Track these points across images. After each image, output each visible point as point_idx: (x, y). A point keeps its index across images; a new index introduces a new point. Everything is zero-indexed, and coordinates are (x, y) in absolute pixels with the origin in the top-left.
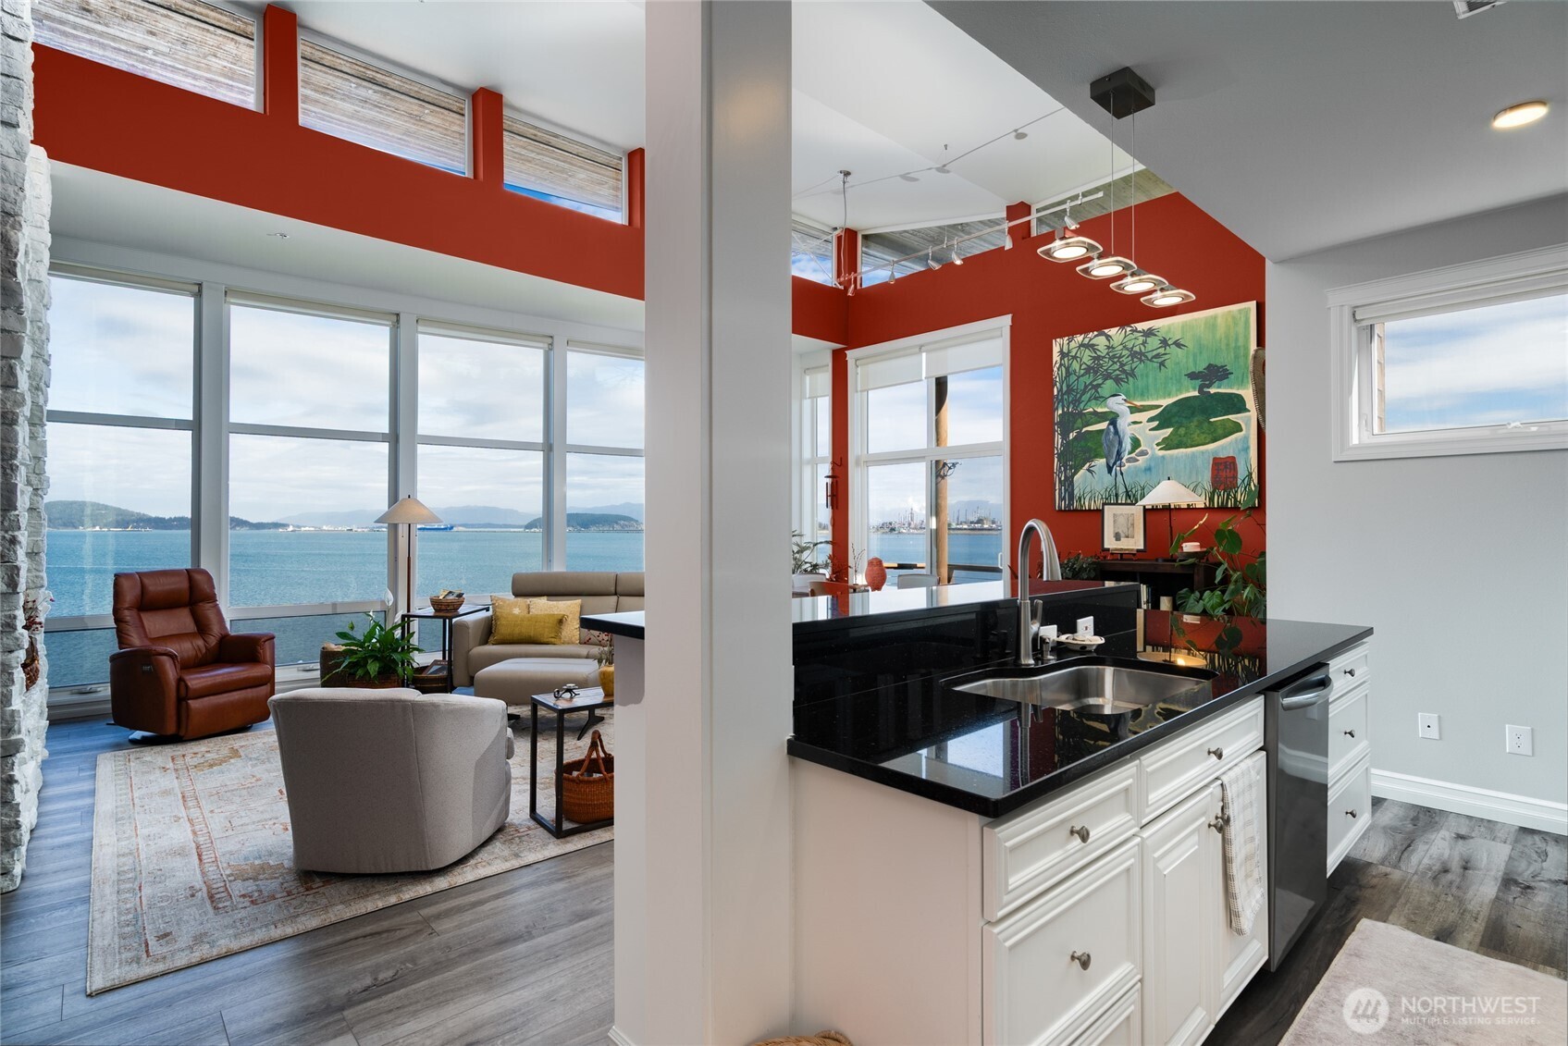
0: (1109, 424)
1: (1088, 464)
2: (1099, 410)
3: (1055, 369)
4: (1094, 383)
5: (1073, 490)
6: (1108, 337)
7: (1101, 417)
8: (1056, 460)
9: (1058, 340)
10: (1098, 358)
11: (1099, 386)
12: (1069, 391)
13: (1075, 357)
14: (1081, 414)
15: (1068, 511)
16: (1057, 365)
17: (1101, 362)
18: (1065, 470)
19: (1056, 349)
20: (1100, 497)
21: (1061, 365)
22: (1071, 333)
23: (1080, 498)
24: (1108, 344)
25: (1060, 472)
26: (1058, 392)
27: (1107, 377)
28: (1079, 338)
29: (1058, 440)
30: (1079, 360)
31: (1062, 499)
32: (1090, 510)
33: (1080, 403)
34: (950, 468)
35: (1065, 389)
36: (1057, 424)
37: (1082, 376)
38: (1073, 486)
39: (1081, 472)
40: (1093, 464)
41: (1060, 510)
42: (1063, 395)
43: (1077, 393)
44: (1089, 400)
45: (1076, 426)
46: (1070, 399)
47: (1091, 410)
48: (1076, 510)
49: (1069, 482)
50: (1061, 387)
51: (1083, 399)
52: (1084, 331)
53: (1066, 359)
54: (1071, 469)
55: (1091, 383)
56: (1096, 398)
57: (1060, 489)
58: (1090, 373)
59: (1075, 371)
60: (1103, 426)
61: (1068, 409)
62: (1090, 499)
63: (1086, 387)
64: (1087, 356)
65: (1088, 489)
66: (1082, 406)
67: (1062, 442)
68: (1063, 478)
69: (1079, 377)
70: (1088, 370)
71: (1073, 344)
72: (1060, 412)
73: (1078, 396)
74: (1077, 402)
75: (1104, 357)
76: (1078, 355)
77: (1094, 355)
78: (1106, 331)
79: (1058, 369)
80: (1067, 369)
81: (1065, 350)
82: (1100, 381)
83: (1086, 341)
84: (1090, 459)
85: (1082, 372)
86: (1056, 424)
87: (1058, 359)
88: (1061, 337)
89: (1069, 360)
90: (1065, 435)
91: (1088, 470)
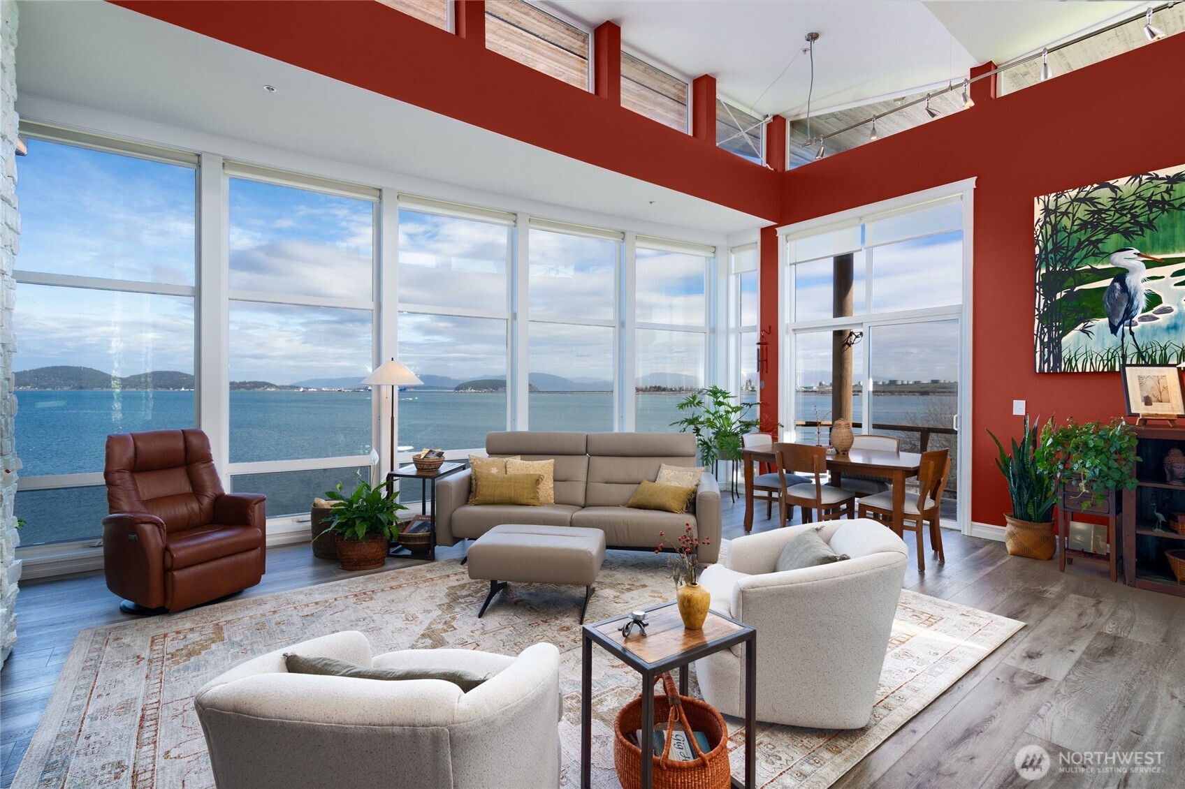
0: (1113, 282)
1: (1082, 325)
2: (1100, 267)
3: (1037, 227)
4: (1094, 239)
5: (1060, 352)
6: (1114, 189)
7: (1104, 274)
8: (1037, 321)
9: (1042, 197)
10: (1100, 211)
11: (1100, 241)
12: (1057, 248)
13: (1066, 213)
14: (1073, 273)
15: (1054, 374)
16: (1040, 224)
17: (1103, 216)
18: (1049, 332)
19: (1038, 208)
20: (1099, 358)
21: (1045, 223)
22: (1060, 190)
23: (1070, 361)
24: (1113, 195)
25: (1042, 333)
26: (1041, 251)
27: (1113, 230)
28: (1073, 193)
29: (1040, 301)
30: (1071, 216)
31: (1043, 361)
32: (1084, 373)
33: (1071, 261)
34: (857, 337)
35: (1050, 246)
36: (1039, 284)
37: (1076, 232)
38: (1060, 348)
39: (1073, 333)
40: (1089, 324)
41: (1042, 372)
42: (1047, 254)
43: (1068, 251)
44: (1085, 257)
45: (1066, 285)
46: (1058, 257)
47: (1088, 267)
48: (1065, 373)
49: (1055, 346)
50: (1046, 246)
51: (1076, 256)
52: (1081, 185)
53: (1053, 217)
54: (1058, 329)
55: (1087, 239)
56: (1094, 255)
57: (1042, 352)
58: (1086, 229)
59: (1065, 228)
60: (1107, 283)
61: (1055, 268)
62: (1085, 361)
63: (1080, 243)
64: (1082, 212)
65: (1082, 350)
66: (1074, 263)
67: (1046, 302)
68: (1046, 340)
69: (1070, 234)
70: (1084, 225)
71: (1062, 200)
72: (1043, 271)
73: (1069, 253)
74: (1067, 260)
75: (1109, 210)
76: (1070, 210)
77: (1093, 209)
78: (1111, 182)
79: (1041, 227)
80: (1054, 227)
81: (1052, 206)
82: (1101, 236)
83: (1082, 195)
84: (1086, 319)
85: (1075, 228)
86: (1037, 284)
87: (1042, 217)
88: (1047, 193)
89: (1056, 217)
90: (1049, 295)
91: (1083, 331)
